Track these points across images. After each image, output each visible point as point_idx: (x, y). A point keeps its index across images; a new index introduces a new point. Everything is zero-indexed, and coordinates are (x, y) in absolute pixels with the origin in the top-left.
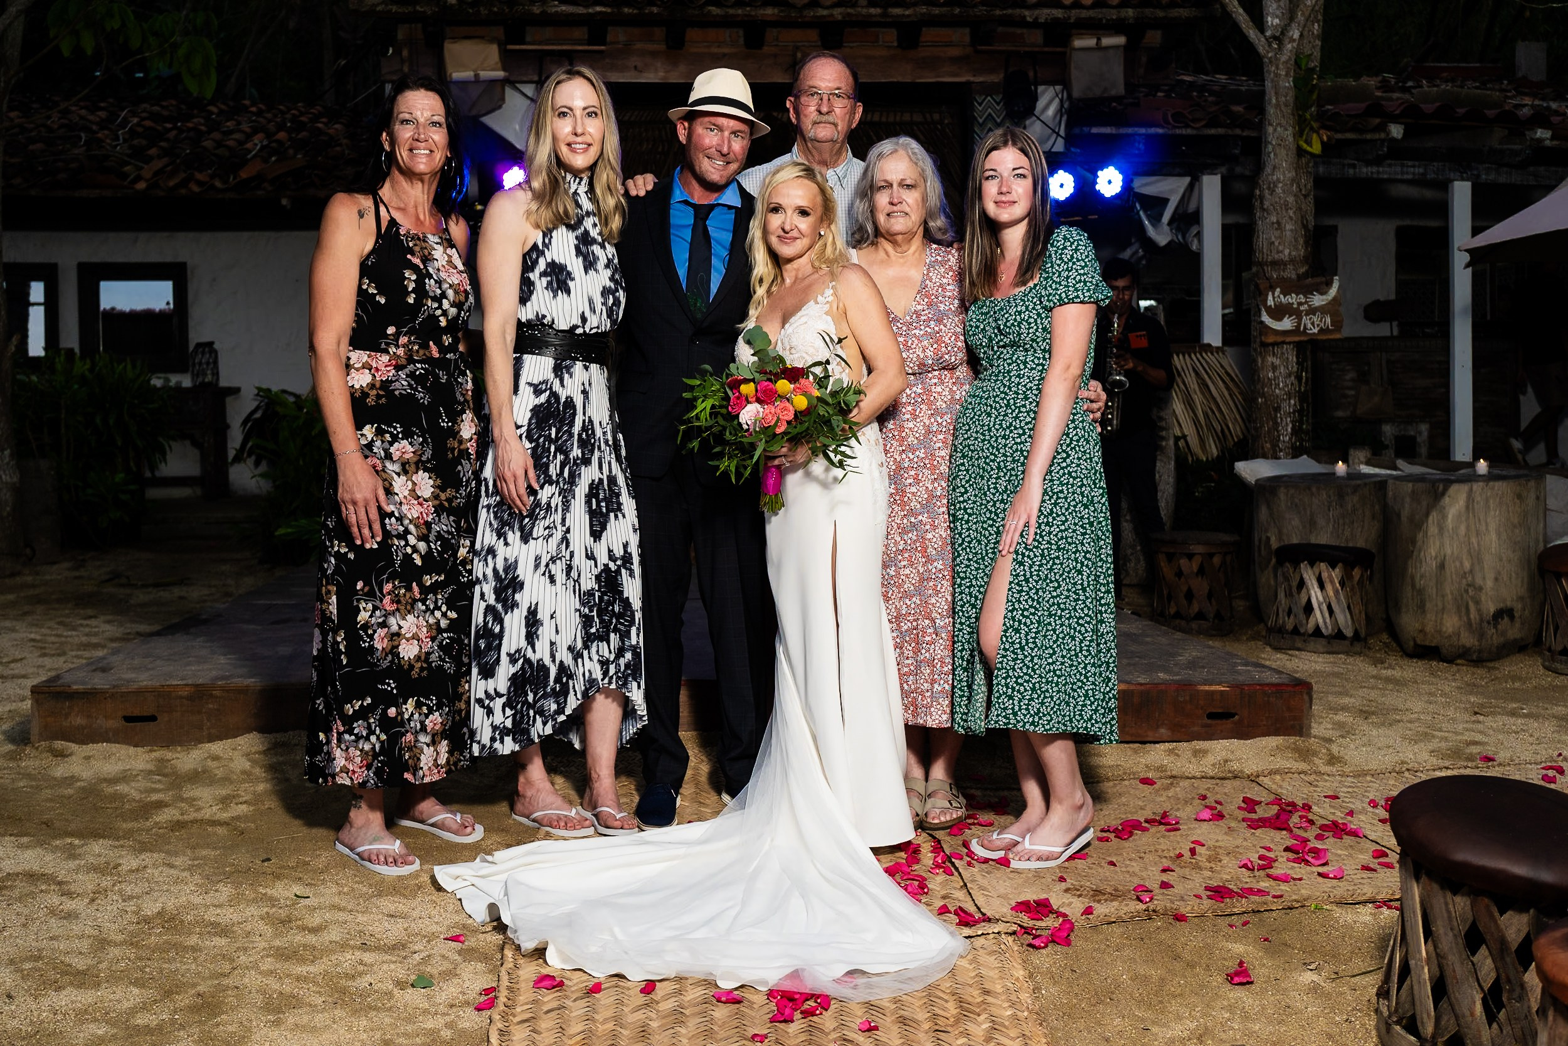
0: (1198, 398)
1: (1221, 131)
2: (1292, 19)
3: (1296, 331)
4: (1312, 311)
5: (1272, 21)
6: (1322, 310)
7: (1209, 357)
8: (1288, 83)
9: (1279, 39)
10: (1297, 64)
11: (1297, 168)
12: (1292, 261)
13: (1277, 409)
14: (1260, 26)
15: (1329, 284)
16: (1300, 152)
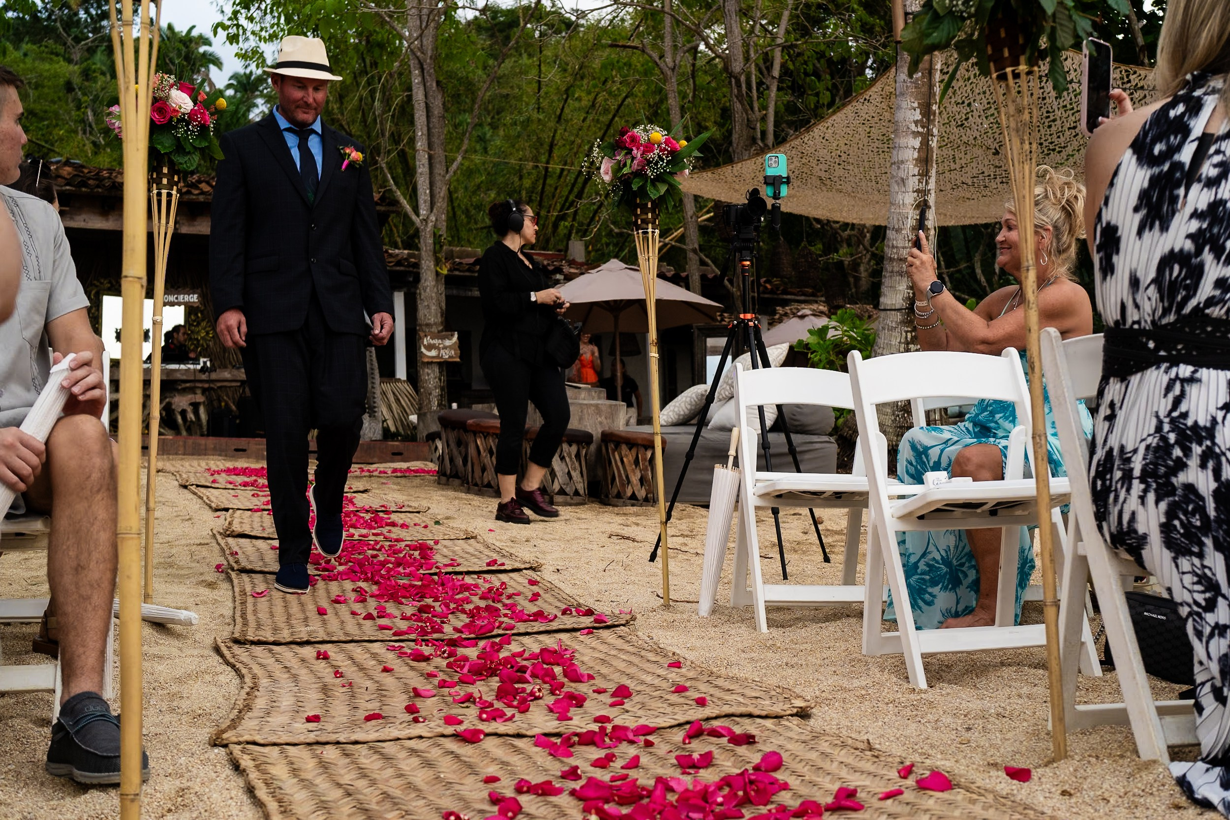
0: (394, 406)
1: (402, 268)
2: (431, 211)
3: (437, 357)
4: (445, 348)
5: (423, 212)
6: (450, 347)
7: (399, 385)
8: (431, 241)
9: (426, 221)
10: (435, 234)
11: (437, 281)
12: (435, 324)
13: (430, 394)
14: (418, 215)
15: (452, 335)
16: (437, 274)
